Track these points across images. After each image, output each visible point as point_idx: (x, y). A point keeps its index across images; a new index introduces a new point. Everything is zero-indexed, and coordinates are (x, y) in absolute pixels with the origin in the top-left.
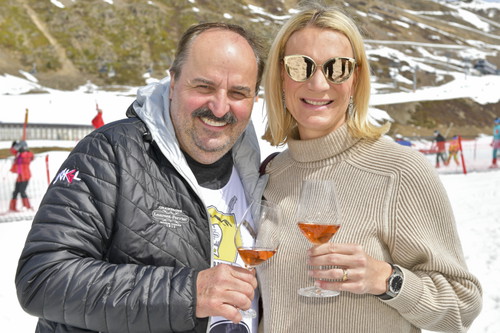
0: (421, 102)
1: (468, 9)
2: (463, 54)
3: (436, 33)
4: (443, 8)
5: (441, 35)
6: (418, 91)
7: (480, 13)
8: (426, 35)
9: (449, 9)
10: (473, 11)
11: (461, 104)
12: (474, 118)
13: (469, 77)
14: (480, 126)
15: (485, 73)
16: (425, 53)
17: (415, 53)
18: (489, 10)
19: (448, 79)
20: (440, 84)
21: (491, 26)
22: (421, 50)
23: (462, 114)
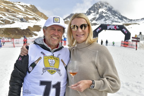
0: (6, 28)
1: (19, 5)
2: (17, 16)
3: (11, 10)
4: (12, 4)
5: (12, 11)
6: (5, 25)
7: (22, 6)
8: (8, 11)
9: (14, 4)
10: (20, 5)
11: (16, 29)
12: (20, 33)
13: (19, 22)
14: (21, 35)
15: (23, 22)
16: (7, 15)
17: (5, 15)
18: (24, 5)
19: (13, 22)
20: (11, 24)
21: (25, 10)
22: (6, 14)
23: (17, 32)
